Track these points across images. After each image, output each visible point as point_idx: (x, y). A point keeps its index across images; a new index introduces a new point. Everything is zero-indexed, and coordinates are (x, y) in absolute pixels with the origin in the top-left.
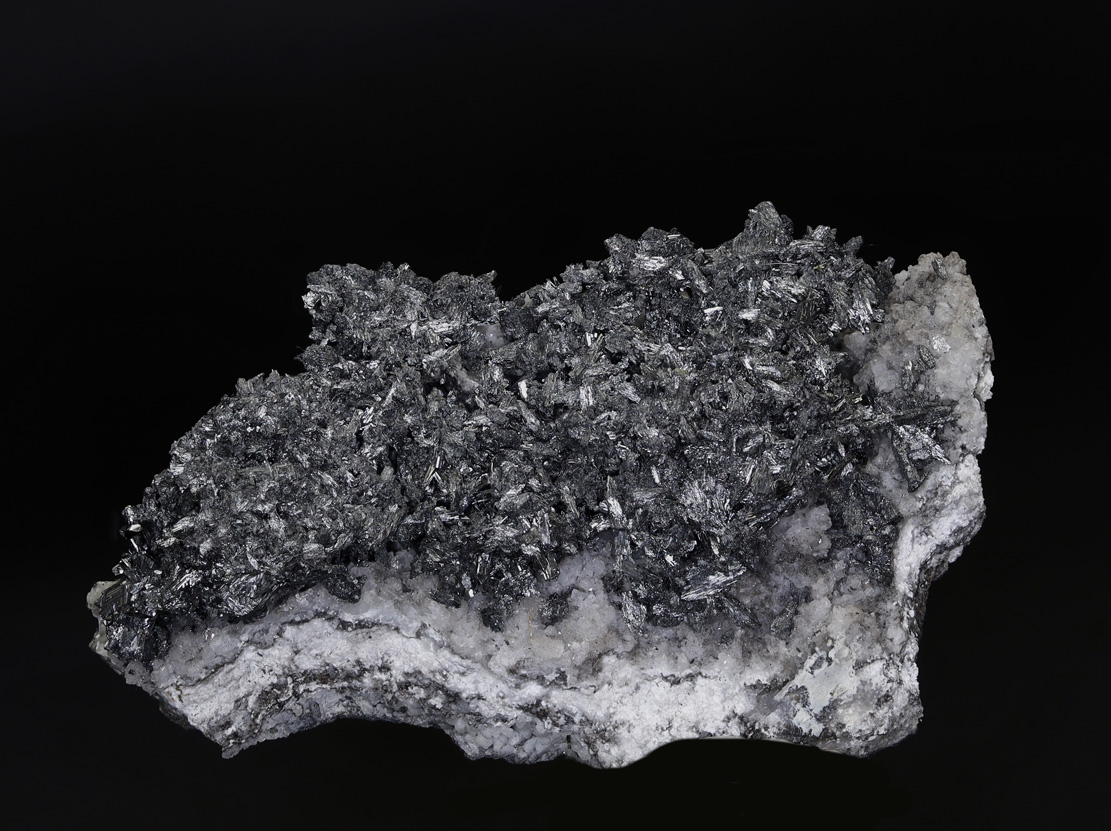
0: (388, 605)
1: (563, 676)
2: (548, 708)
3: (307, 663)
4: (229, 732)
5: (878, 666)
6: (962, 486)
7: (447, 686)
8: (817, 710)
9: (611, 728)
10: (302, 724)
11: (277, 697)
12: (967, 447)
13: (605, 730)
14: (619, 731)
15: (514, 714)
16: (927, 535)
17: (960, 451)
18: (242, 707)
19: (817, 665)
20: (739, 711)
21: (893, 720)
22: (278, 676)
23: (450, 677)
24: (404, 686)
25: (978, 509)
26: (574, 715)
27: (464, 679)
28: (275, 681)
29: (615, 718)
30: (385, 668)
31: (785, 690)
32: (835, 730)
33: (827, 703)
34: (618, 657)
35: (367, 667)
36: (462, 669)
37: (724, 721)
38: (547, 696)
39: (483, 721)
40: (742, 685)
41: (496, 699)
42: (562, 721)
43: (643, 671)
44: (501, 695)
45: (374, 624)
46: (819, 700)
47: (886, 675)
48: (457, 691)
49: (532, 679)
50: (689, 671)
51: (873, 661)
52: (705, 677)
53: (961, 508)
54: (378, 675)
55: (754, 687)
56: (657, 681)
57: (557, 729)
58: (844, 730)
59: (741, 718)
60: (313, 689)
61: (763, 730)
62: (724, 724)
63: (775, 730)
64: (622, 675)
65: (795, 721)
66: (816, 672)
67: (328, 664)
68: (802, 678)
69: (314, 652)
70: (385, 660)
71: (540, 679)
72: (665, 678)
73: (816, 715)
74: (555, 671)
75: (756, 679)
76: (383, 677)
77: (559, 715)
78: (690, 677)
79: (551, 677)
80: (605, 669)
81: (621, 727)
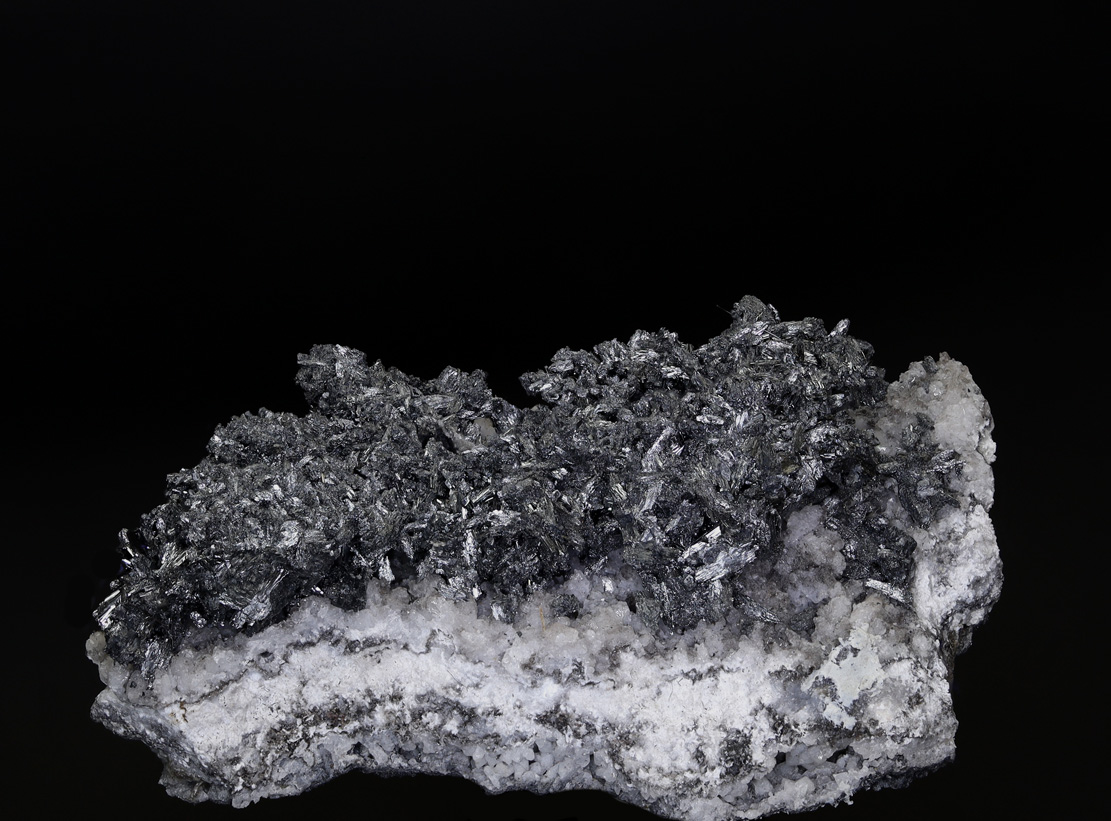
0: (394, 616)
1: (579, 668)
2: (568, 714)
3: (316, 697)
4: (238, 767)
5: (906, 665)
6: (975, 531)
7: (463, 701)
8: (848, 703)
9: (634, 729)
10: (314, 777)
11: (287, 738)
12: (976, 496)
13: (629, 732)
14: (643, 732)
15: (532, 728)
16: (945, 585)
17: (969, 499)
18: (250, 744)
19: (842, 656)
20: (767, 701)
21: (927, 725)
22: (287, 714)
23: (464, 692)
24: (417, 715)
25: (993, 559)
26: (595, 720)
27: (477, 692)
28: (283, 718)
29: (638, 718)
30: (396, 698)
31: (811, 679)
32: (868, 726)
33: (856, 697)
34: (636, 654)
35: (378, 697)
36: (475, 680)
37: (751, 714)
38: (566, 697)
39: (501, 743)
40: (767, 673)
41: (513, 711)
42: (583, 730)
43: (663, 672)
44: (518, 703)
45: (382, 641)
46: (848, 693)
47: (915, 675)
48: (472, 706)
49: (548, 675)
50: (709, 664)
51: (900, 659)
52: (728, 672)
53: (977, 556)
54: (390, 706)
55: (778, 673)
56: (678, 679)
57: (579, 742)
58: (878, 727)
59: (769, 710)
60: (324, 733)
61: (793, 727)
62: (752, 717)
63: (805, 726)
64: (642, 676)
65: (825, 714)
66: (842, 663)
67: (337, 696)
68: (827, 670)
69: (322, 682)
70: (396, 687)
71: (557, 675)
72: (687, 675)
73: (846, 708)
74: (571, 662)
75: (780, 665)
76: (396, 707)
77: (579, 723)
78: (712, 672)
79: (567, 670)
80: (623, 666)
81: (644, 727)
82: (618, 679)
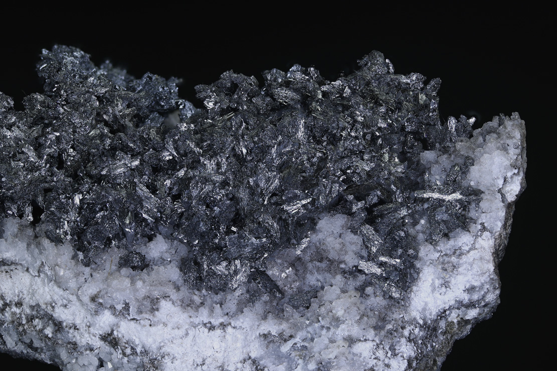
0: (22, 245)
1: (127, 307)
2: (119, 338)
5: (370, 345)
6: (476, 251)
7: (55, 315)
9: (160, 358)
12: (486, 225)
13: (156, 359)
14: (165, 361)
15: (97, 343)
16: (446, 287)
17: (479, 226)
20: (253, 356)
23: (57, 310)
24: (30, 319)
25: (487, 274)
26: (137, 346)
27: (66, 311)
29: (163, 350)
30: (19, 304)
31: (290, 344)
34: (173, 303)
35: (8, 302)
36: (65, 302)
37: (241, 362)
38: (118, 325)
39: (77, 350)
40: (258, 334)
41: (85, 328)
42: (128, 351)
43: (192, 320)
44: (88, 324)
45: (12, 263)
47: (374, 354)
48: (60, 320)
49: (106, 308)
50: (221, 320)
51: (366, 340)
52: (234, 328)
53: (475, 270)
54: (14, 309)
55: (265, 336)
56: (199, 327)
57: (126, 359)
59: (254, 362)
62: (242, 364)
64: (175, 320)
70: (20, 297)
71: (112, 308)
72: (205, 325)
74: (122, 302)
75: (268, 330)
76: (18, 311)
77: (127, 346)
78: (223, 326)
79: (119, 307)
80: (161, 311)
81: (166, 357)
82: (156, 319)
